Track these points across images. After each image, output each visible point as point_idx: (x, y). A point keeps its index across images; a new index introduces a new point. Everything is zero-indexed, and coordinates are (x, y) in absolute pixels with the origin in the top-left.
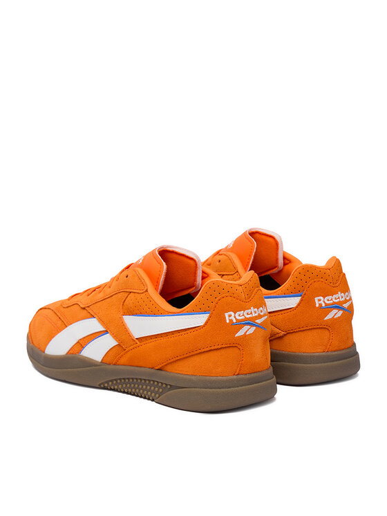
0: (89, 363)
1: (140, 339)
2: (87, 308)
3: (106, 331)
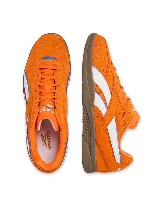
2: (113, 89)
3: (107, 108)
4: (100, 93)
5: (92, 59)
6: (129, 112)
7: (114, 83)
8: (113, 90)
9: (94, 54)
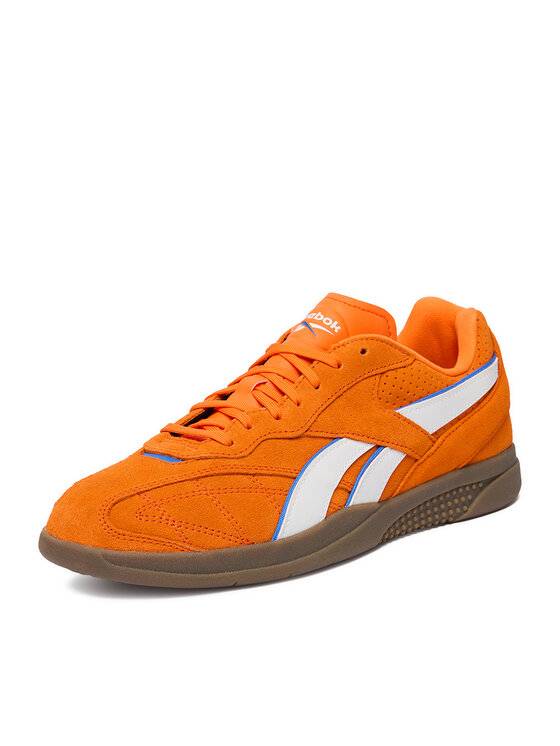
0: (366, 511)
1: (437, 434)
2: (308, 433)
3: (378, 447)
4: (346, 487)
5: (245, 547)
6: (363, 352)
7: (290, 435)
8: (312, 434)
9: (225, 543)
